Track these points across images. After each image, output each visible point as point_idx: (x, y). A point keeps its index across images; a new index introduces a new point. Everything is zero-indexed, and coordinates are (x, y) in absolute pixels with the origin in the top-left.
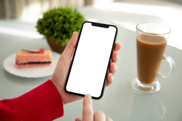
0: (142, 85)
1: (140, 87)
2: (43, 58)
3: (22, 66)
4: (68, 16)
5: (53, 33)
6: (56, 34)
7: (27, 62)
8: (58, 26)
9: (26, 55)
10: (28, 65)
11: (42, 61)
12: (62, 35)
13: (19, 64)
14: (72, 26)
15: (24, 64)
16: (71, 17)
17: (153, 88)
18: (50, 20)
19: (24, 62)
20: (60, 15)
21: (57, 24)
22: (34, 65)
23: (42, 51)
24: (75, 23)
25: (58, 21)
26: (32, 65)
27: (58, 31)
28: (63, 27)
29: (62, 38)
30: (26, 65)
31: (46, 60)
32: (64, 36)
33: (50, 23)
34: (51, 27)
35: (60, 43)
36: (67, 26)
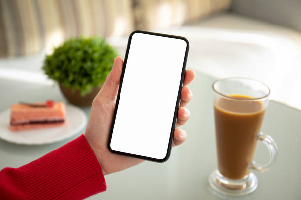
0: (226, 182)
1: (223, 185)
2: (51, 114)
3: (20, 127)
4: (90, 51)
5: (67, 76)
6: (71, 78)
7: (27, 120)
8: (75, 66)
9: (25, 110)
10: (29, 126)
11: (51, 118)
12: (80, 79)
13: (16, 125)
14: (96, 65)
15: (23, 124)
16: (94, 52)
17: (245, 186)
18: (63, 57)
19: (23, 120)
20: (78, 50)
21: (73, 62)
22: (39, 126)
23: (50, 104)
24: (101, 61)
25: (74, 58)
26: (34, 126)
27: (74, 73)
28: (82, 68)
29: (81, 84)
30: (26, 126)
31: (57, 118)
32: (84, 81)
33: (63, 62)
34: (64, 68)
35: (78, 92)
36: (88, 65)
